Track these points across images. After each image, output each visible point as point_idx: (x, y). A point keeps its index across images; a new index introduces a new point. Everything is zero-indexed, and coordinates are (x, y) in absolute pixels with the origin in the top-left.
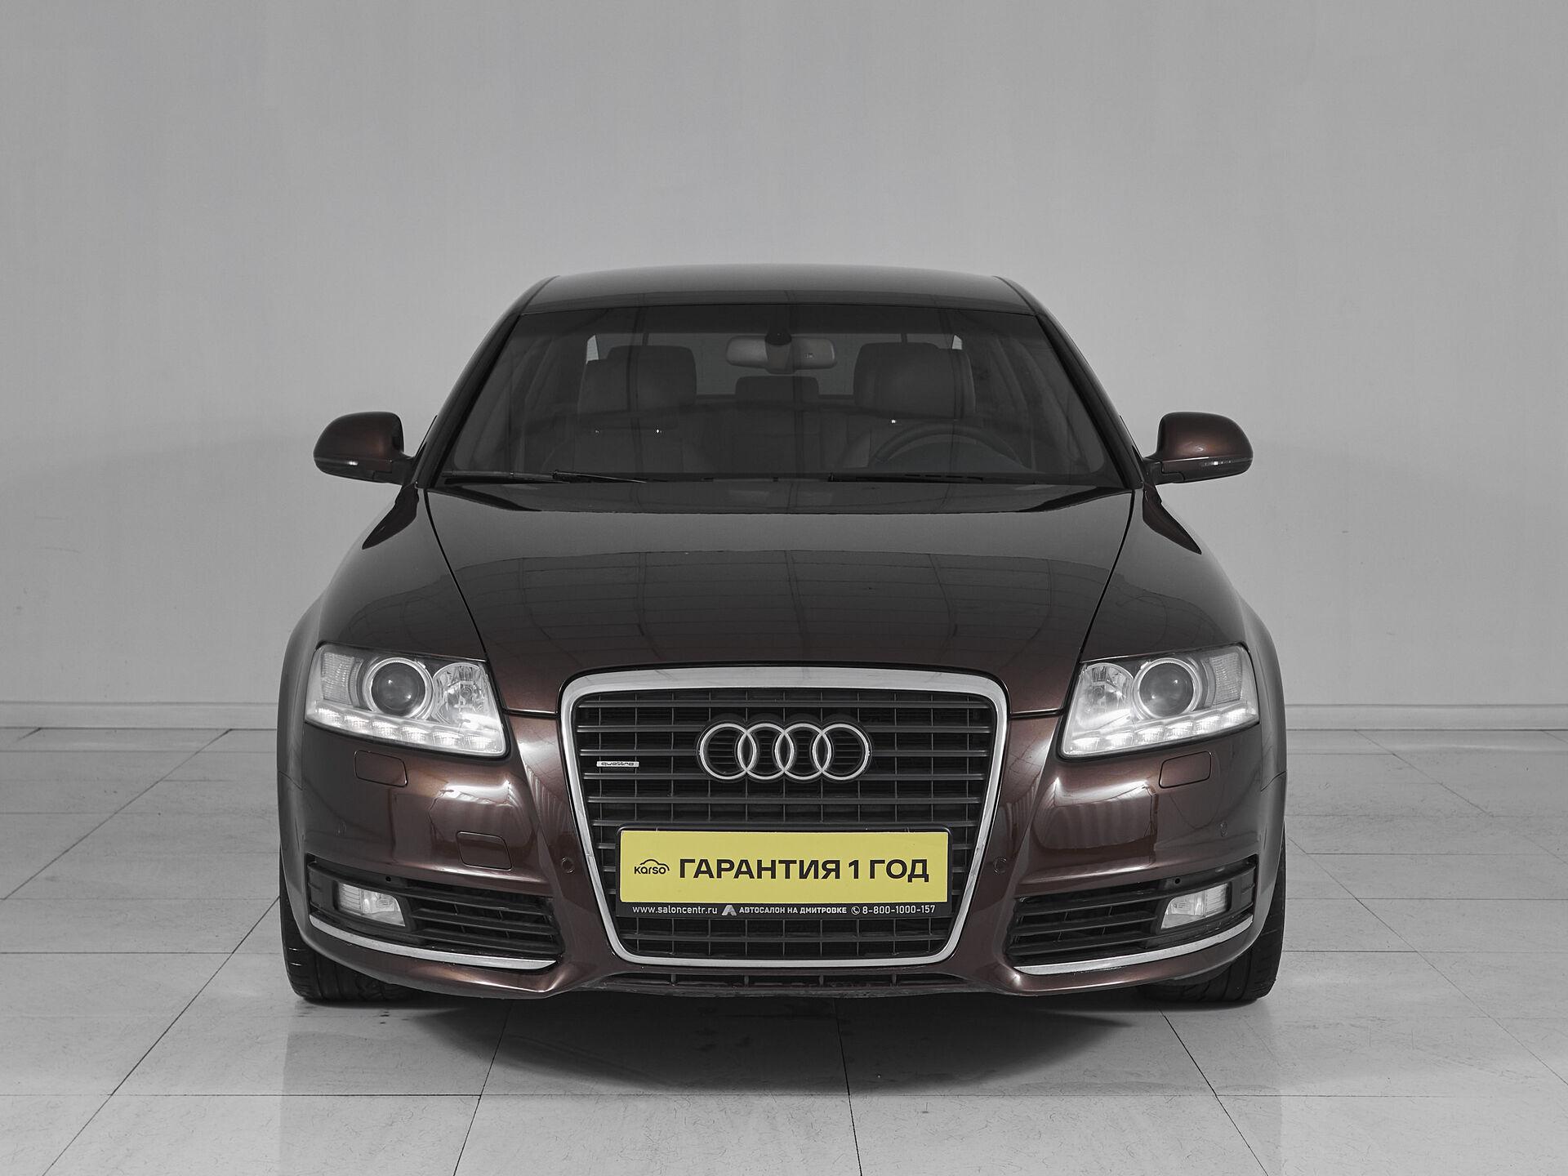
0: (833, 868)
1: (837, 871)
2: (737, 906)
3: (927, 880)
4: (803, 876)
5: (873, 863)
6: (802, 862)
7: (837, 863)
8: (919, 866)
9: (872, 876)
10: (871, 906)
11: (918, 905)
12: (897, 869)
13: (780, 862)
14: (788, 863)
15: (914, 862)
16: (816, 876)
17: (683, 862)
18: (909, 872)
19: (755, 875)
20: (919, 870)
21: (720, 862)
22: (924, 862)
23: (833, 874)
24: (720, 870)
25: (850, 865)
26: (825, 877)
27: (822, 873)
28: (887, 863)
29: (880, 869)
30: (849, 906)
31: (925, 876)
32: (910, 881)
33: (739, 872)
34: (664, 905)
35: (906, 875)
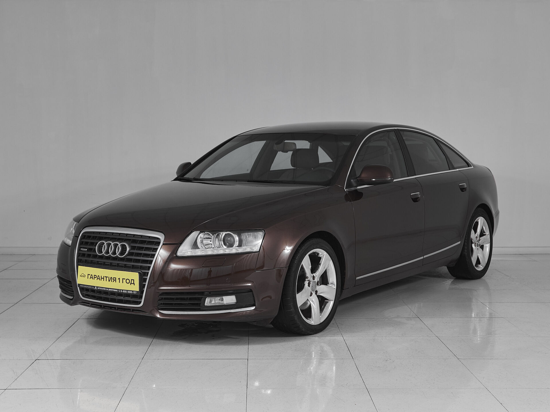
0: (115, 280)
1: (116, 280)
2: (97, 287)
3: (134, 285)
4: (109, 281)
5: (123, 279)
6: (109, 277)
7: (116, 278)
8: (133, 281)
9: (123, 283)
10: (123, 290)
11: (133, 291)
12: (128, 281)
13: (105, 277)
14: (106, 277)
15: (132, 280)
16: (112, 281)
17: (88, 275)
18: (130, 282)
19: (100, 280)
20: (132, 282)
21: (94, 275)
22: (134, 280)
23: (115, 281)
24: (94, 277)
25: (118, 279)
26: (113, 282)
27: (113, 280)
28: (126, 279)
29: (124, 281)
30: (118, 290)
31: (134, 284)
32: (131, 285)
33: (98, 278)
34: (85, 285)
35: (130, 283)
